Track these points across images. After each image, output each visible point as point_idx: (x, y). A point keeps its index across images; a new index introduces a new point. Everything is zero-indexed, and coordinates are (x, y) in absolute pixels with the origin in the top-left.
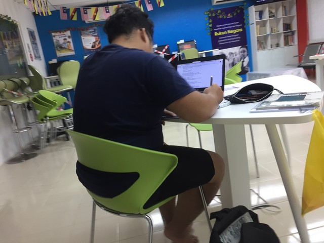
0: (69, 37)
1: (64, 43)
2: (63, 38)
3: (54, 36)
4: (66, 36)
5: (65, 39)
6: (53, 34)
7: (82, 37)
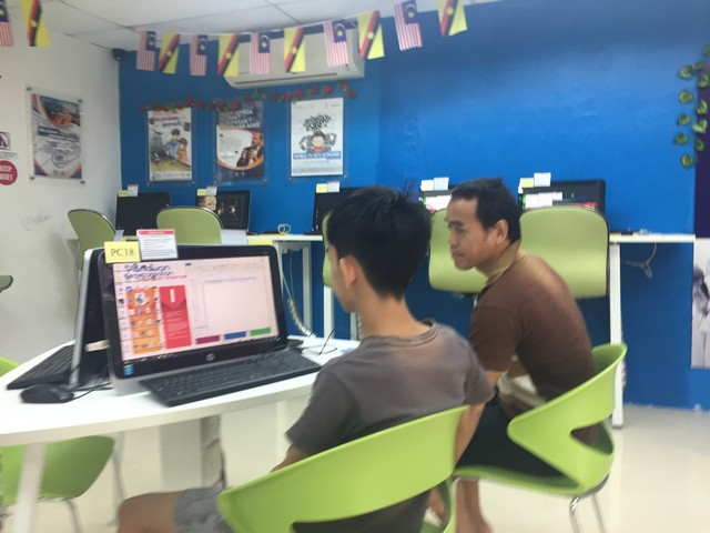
0: (187, 127)
1: (172, 143)
2: (173, 128)
3: (152, 121)
4: (179, 124)
5: (176, 132)
6: (151, 114)
7: (219, 131)
